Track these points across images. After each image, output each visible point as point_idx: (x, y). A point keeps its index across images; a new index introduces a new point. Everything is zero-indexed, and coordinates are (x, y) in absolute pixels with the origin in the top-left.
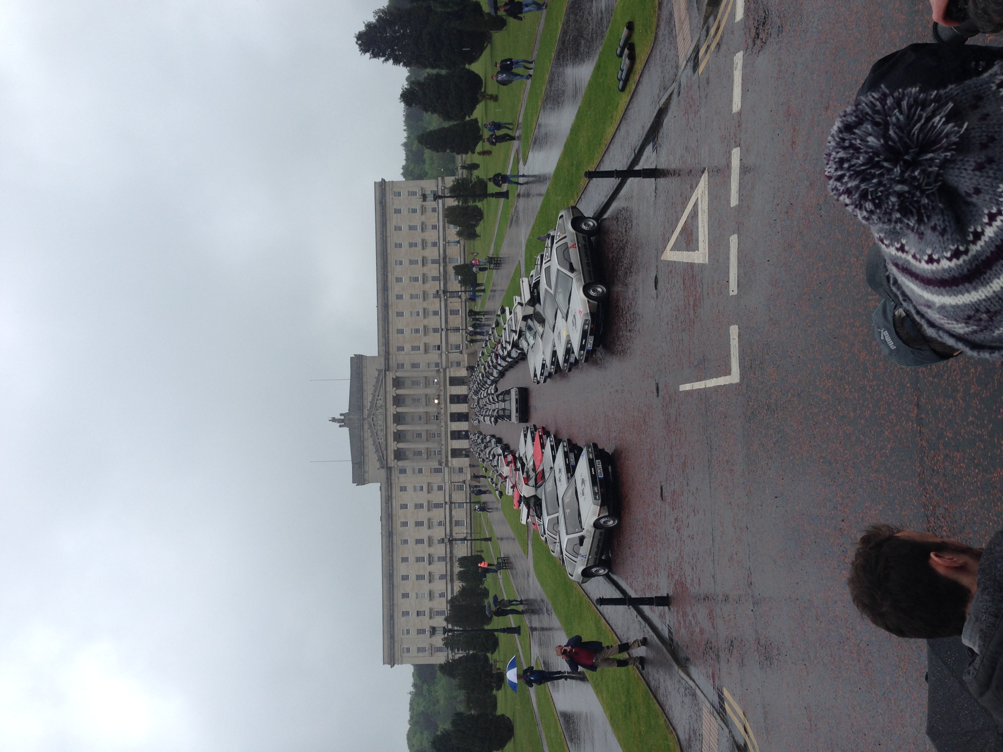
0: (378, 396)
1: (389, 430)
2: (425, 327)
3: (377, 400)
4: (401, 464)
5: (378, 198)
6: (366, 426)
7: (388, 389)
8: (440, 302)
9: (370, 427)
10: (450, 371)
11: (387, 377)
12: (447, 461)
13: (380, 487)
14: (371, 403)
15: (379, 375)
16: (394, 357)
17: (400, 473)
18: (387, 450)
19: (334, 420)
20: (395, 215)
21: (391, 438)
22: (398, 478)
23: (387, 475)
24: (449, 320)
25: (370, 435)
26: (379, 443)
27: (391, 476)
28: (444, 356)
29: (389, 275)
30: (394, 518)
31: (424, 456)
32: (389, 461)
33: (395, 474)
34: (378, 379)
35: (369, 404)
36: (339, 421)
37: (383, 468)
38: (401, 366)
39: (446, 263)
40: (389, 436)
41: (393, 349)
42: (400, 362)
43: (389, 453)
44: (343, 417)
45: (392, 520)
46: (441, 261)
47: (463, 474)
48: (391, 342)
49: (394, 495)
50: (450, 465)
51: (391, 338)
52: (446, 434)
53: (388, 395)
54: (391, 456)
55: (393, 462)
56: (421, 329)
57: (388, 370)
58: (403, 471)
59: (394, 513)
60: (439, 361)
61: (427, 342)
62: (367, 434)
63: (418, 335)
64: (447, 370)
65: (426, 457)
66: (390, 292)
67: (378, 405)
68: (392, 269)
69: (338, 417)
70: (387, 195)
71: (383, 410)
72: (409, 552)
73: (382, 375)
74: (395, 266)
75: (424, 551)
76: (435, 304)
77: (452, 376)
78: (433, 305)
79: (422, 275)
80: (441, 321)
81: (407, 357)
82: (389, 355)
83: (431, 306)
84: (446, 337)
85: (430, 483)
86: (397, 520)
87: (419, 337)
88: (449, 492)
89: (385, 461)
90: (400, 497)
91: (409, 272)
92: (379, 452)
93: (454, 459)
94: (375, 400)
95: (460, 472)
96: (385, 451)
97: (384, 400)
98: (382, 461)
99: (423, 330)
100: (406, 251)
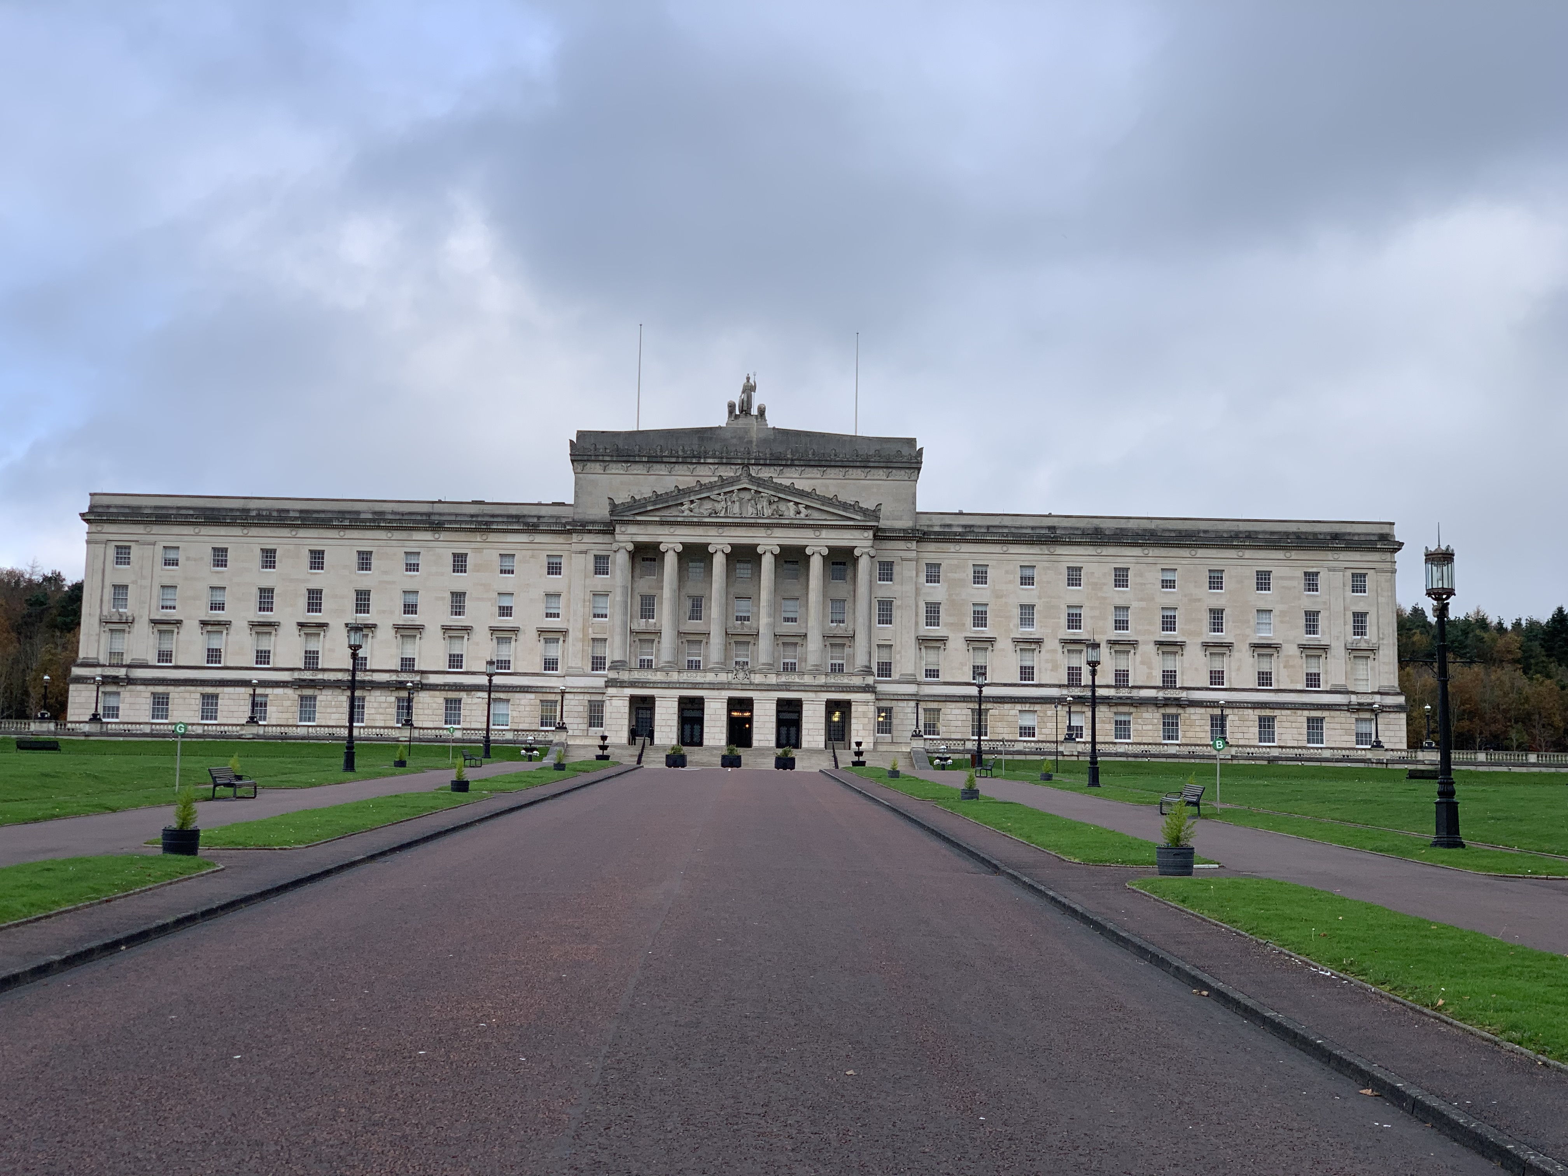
0: (807, 507)
1: (713, 531)
2: (991, 641)
3: (797, 504)
4: (621, 560)
5: (1348, 529)
6: (728, 472)
7: (824, 533)
8: (1060, 686)
9: (724, 482)
10: (866, 703)
11: (857, 534)
12: (621, 684)
13: (563, 504)
14: (792, 490)
15: (864, 512)
16: (913, 554)
17: (596, 557)
18: (662, 523)
19: (749, 389)
20: (1300, 574)
21: (694, 536)
22: (586, 552)
23: (593, 523)
24: (1007, 706)
25: (705, 481)
26: (682, 504)
27: (590, 532)
28: (911, 689)
29: (1137, 551)
30: (478, 537)
31: (641, 624)
32: (632, 529)
33: (594, 543)
34: (855, 507)
35: (787, 482)
36: (746, 402)
37: (612, 512)
38: (886, 571)
39: (1165, 705)
40: (700, 531)
41: (932, 552)
42: (896, 569)
43: (651, 529)
44: (754, 411)
45: (471, 530)
46: (1171, 694)
47: (585, 727)
48: (952, 547)
49: (539, 538)
50: (611, 691)
51: (965, 547)
52: (695, 686)
53: (810, 533)
54: (644, 535)
55: (628, 538)
56: (986, 632)
57: (875, 537)
58: (601, 565)
59: (492, 537)
60: (895, 676)
61: (950, 644)
62: (707, 474)
63: (969, 621)
64: (869, 697)
65: (635, 627)
66: (1091, 550)
67: (782, 507)
68: (1150, 560)
69: (757, 401)
70: (1356, 556)
71: (768, 518)
72: (385, 573)
73: (863, 518)
74: (1160, 567)
75: (384, 612)
76: (1052, 670)
77: (853, 708)
78: (1049, 666)
79: (1133, 641)
80: (1005, 685)
81: (909, 588)
82: (918, 542)
83: (1047, 661)
84: (959, 696)
85: (565, 636)
86: (473, 545)
87: (964, 625)
88: (537, 687)
89: (631, 518)
90: (533, 557)
91: (1143, 604)
92: (655, 503)
93: (627, 703)
94: (796, 497)
95: (590, 719)
96: (657, 519)
97: (796, 522)
98: (630, 510)
99: (983, 635)
100: (1199, 600)
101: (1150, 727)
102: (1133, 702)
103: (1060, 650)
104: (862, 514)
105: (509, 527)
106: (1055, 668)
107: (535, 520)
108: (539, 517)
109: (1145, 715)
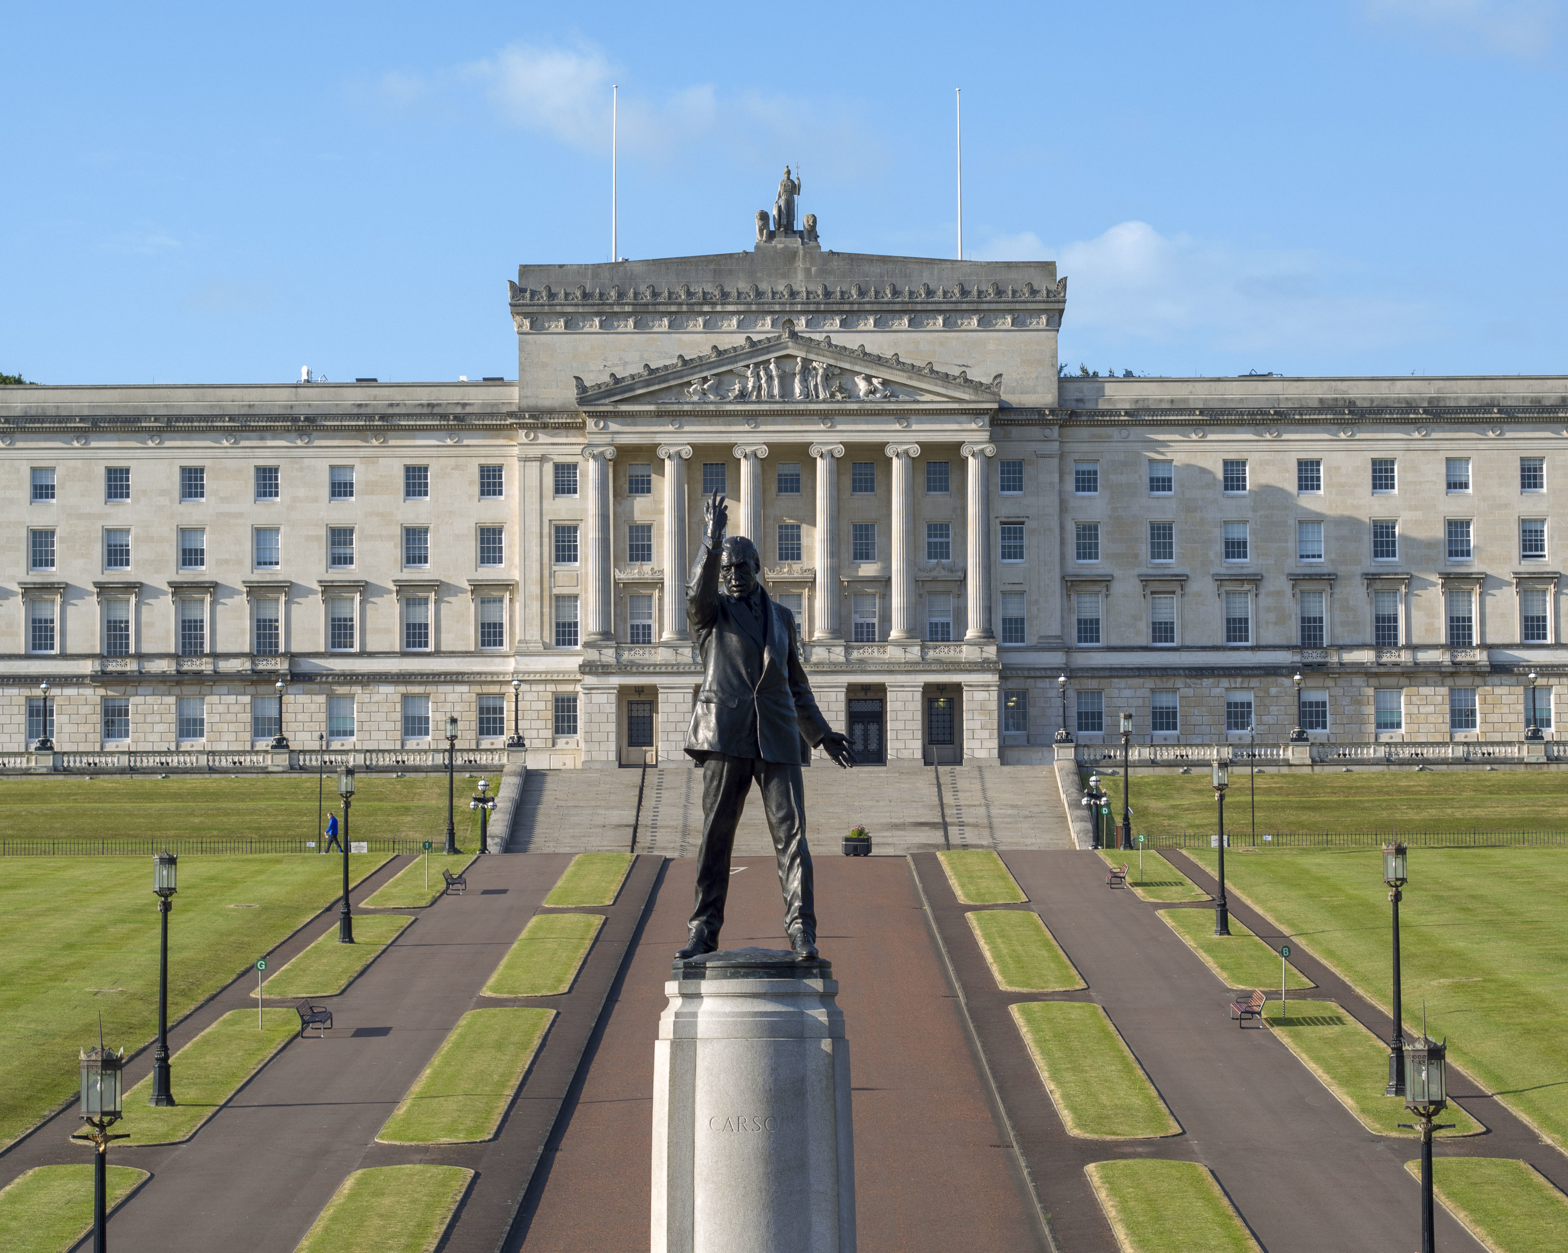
0: (886, 383)
1: (740, 425)
2: (1180, 580)
3: (869, 377)
7: (913, 424)
8: (1288, 648)
11: (965, 423)
12: (605, 669)
13: (499, 382)
14: (861, 356)
15: (977, 386)
16: (1055, 447)
17: (557, 466)
18: (659, 416)
19: (791, 188)
21: (709, 432)
22: (540, 459)
23: (550, 412)
24: (1207, 682)
25: (725, 345)
26: (689, 384)
27: (545, 426)
28: (1056, 659)
29: (1405, 433)
30: (368, 441)
31: (630, 570)
32: (612, 425)
33: (556, 446)
34: (960, 381)
35: (852, 343)
36: (787, 214)
37: (580, 399)
38: (1012, 476)
39: (1454, 675)
40: (718, 423)
41: (1083, 444)
42: (1028, 472)
43: (641, 425)
44: (800, 224)
45: (360, 428)
46: (1465, 655)
47: (549, 733)
48: (1115, 436)
49: (464, 440)
50: (590, 681)
51: (1136, 434)
53: (890, 424)
54: (631, 433)
55: (606, 439)
56: (1173, 565)
57: (993, 425)
58: (564, 477)
59: (392, 439)
60: (1031, 639)
61: (1117, 588)
62: (727, 332)
63: (1144, 549)
64: (990, 678)
65: (620, 578)
66: (1332, 434)
68: (1428, 448)
71: (824, 401)
72: (224, 500)
73: (973, 398)
74: (1443, 455)
75: (227, 562)
76: (1276, 624)
77: (965, 696)
78: (1272, 617)
79: (1402, 574)
80: (1204, 648)
81: (1050, 501)
82: (1061, 426)
83: (1268, 610)
84: (1131, 669)
85: (512, 593)
86: (362, 452)
87: (1136, 556)
88: (472, 673)
89: (610, 408)
90: (456, 467)
91: (1419, 515)
92: (648, 383)
93: (613, 698)
94: (867, 367)
95: (557, 721)
96: (652, 408)
97: (868, 406)
98: (609, 396)
99: (1167, 572)
100: (1506, 506)
101: (1431, 709)
102: (1405, 670)
103: (1289, 591)
104: (971, 391)
105: (419, 423)
106: (1281, 620)
107: (459, 410)
108: (464, 405)
109: (1424, 690)
